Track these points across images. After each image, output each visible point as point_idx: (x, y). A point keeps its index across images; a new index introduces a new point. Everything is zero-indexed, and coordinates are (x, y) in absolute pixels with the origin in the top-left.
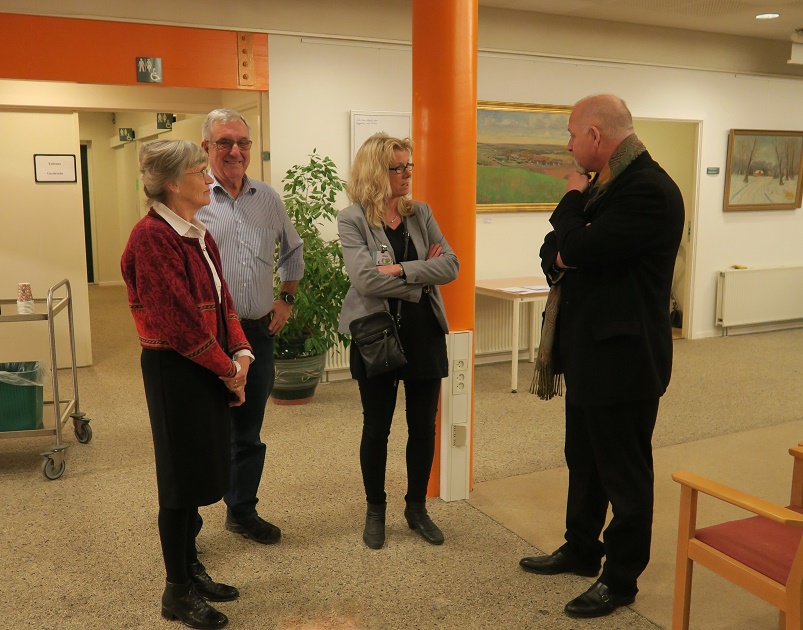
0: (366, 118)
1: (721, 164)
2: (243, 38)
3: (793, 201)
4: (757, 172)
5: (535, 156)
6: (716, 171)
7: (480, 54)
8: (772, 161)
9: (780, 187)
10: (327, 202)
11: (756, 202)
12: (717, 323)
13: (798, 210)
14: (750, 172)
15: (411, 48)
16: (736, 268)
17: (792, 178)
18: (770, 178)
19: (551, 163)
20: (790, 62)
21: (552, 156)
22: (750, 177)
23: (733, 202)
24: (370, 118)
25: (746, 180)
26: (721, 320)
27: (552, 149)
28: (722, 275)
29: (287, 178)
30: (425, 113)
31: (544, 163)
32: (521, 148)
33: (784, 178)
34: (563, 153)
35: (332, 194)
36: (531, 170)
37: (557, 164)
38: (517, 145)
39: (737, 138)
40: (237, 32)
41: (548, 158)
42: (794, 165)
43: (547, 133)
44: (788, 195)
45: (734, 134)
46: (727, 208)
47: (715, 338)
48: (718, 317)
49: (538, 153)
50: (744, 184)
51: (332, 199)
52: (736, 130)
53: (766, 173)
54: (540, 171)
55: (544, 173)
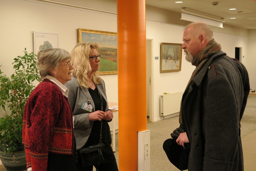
0: (40, 35)
1: (159, 56)
3: (178, 69)
4: (169, 58)
5: (103, 52)
6: (158, 58)
8: (172, 54)
9: (175, 64)
11: (169, 69)
12: (161, 115)
13: (180, 72)
14: (167, 59)
16: (165, 94)
17: (178, 60)
18: (172, 60)
19: (108, 55)
20: (181, 19)
21: (109, 52)
22: (167, 60)
23: (163, 69)
24: (42, 35)
25: (166, 61)
26: (162, 114)
27: (109, 49)
28: (162, 97)
29: (15, 62)
31: (106, 55)
33: (176, 60)
36: (102, 58)
37: (110, 55)
39: (163, 46)
41: (107, 53)
42: (179, 56)
43: (107, 43)
44: (177, 66)
45: (163, 45)
46: (162, 72)
47: (161, 120)
48: (161, 113)
49: (104, 51)
50: (165, 63)
52: (163, 43)
53: (171, 59)
54: (105, 58)
55: (106, 59)
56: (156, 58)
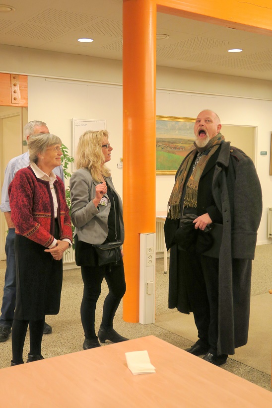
0: (80, 123)
1: (268, 150)
2: (14, 78)
5: (171, 144)
6: (265, 153)
7: (157, 91)
10: (64, 168)
12: (269, 236)
15: (122, 87)
19: (179, 149)
21: (180, 145)
24: (83, 123)
26: (271, 235)
27: (179, 141)
28: (270, 210)
30: (130, 121)
31: (175, 148)
32: (163, 140)
34: (185, 143)
35: (66, 164)
36: (169, 152)
37: (182, 149)
38: (161, 138)
40: (11, 74)
41: (178, 146)
43: (177, 132)
46: (271, 173)
47: (268, 244)
48: (269, 233)
49: (173, 143)
51: (66, 167)
54: (174, 153)
55: (176, 154)
56: (263, 153)
